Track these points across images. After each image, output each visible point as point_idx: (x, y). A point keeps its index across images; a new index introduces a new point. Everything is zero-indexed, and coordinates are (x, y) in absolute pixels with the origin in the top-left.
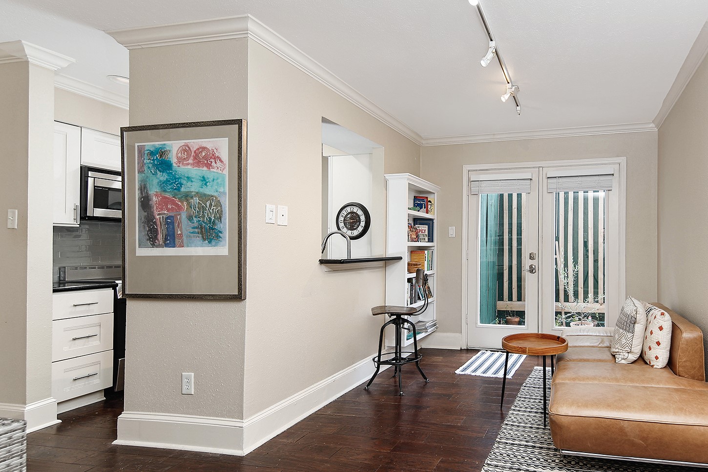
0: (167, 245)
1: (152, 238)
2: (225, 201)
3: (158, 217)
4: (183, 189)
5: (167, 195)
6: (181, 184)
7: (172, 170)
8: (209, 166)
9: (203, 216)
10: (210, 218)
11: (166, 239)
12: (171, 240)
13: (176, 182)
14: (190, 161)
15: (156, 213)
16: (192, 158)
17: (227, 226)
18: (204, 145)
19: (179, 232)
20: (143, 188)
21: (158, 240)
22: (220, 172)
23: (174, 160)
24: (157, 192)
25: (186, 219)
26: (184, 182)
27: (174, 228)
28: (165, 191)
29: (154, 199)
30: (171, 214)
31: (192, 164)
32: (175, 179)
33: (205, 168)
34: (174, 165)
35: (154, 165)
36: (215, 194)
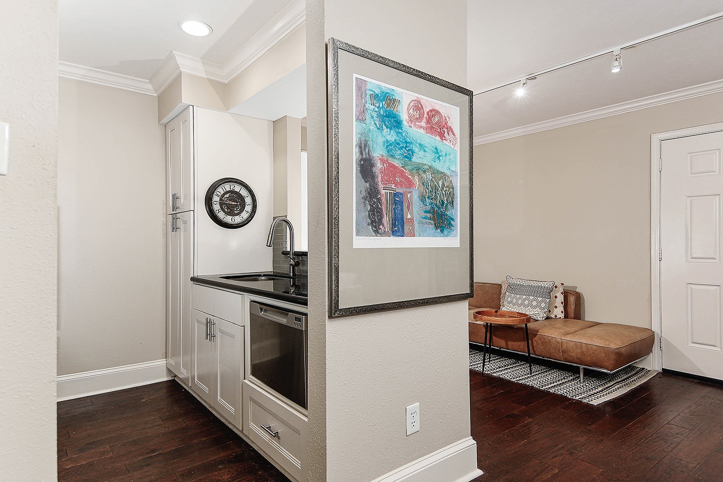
0: (394, 233)
1: (375, 223)
2: (457, 182)
3: (383, 192)
4: (414, 159)
5: (396, 163)
6: (413, 152)
7: (402, 129)
8: (442, 136)
9: (436, 198)
10: (442, 201)
11: (394, 225)
12: (399, 227)
13: (406, 147)
14: (423, 124)
15: (381, 186)
16: (425, 120)
17: (459, 213)
18: (437, 108)
19: (409, 216)
20: (363, 146)
21: (383, 225)
22: (452, 146)
23: (404, 117)
24: (383, 156)
25: (418, 200)
26: (416, 149)
27: (402, 210)
28: (393, 156)
29: (379, 165)
30: (398, 190)
31: (426, 129)
32: (406, 142)
33: (438, 138)
34: (405, 123)
35: (379, 116)
36: (448, 173)
